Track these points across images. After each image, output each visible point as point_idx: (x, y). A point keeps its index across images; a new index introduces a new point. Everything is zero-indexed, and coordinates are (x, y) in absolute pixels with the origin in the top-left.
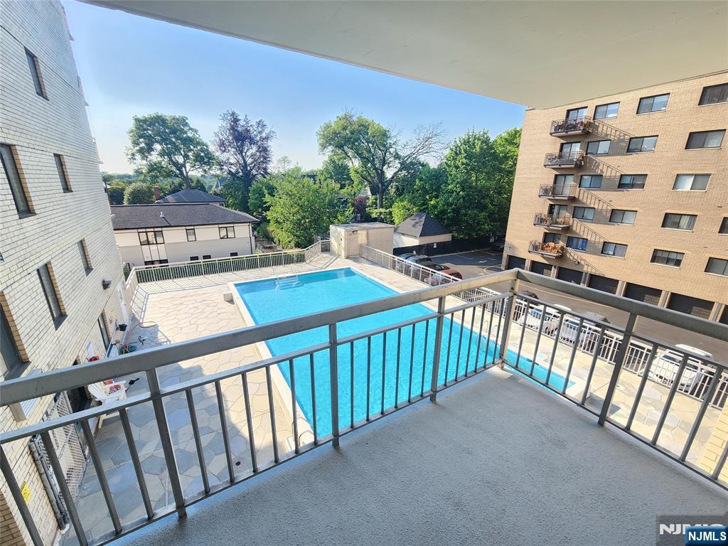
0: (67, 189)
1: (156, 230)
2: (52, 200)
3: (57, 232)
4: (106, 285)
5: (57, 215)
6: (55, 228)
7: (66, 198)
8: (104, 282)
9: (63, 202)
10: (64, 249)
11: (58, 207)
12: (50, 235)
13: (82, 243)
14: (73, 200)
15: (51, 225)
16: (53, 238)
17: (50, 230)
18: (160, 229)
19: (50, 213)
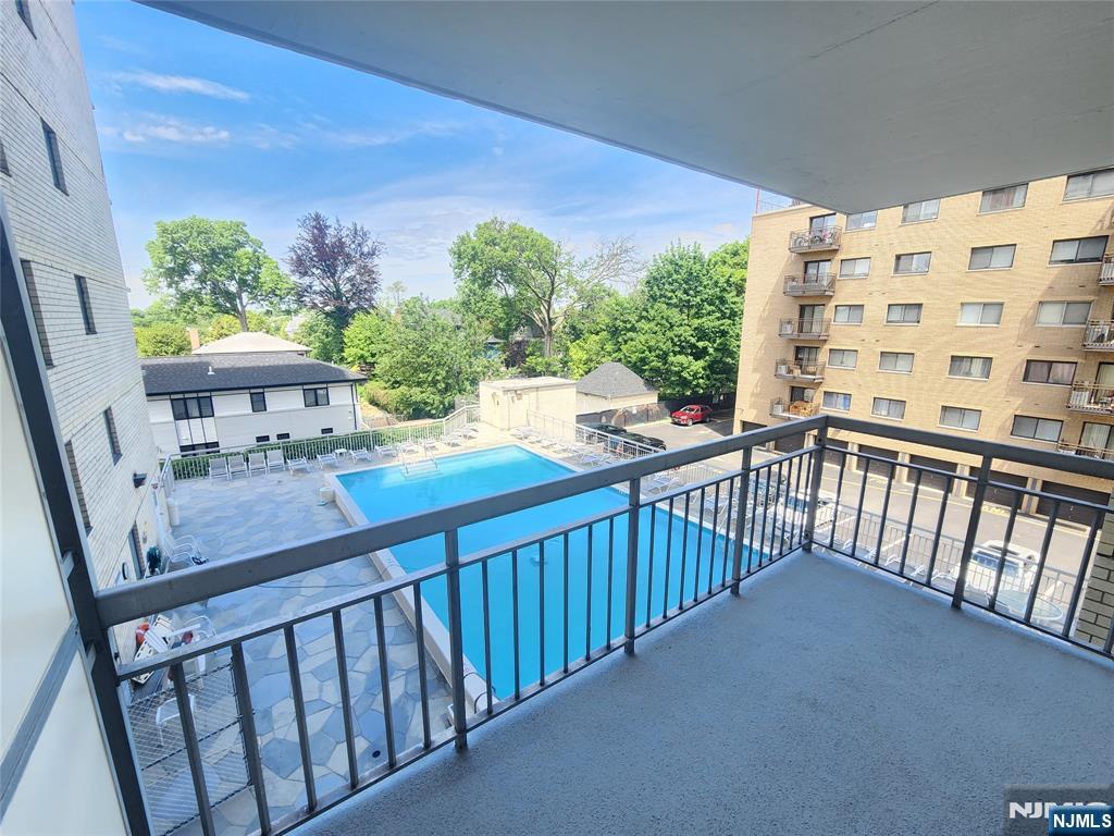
0: (90, 329)
1: (201, 395)
2: (74, 345)
3: (79, 394)
4: (139, 481)
5: (79, 369)
6: (76, 389)
7: (90, 342)
8: (135, 475)
9: (86, 348)
10: (87, 421)
11: (80, 356)
12: (70, 399)
13: (107, 414)
14: (97, 346)
15: (72, 384)
16: (74, 403)
17: (71, 392)
18: (208, 394)
19: (70, 365)
